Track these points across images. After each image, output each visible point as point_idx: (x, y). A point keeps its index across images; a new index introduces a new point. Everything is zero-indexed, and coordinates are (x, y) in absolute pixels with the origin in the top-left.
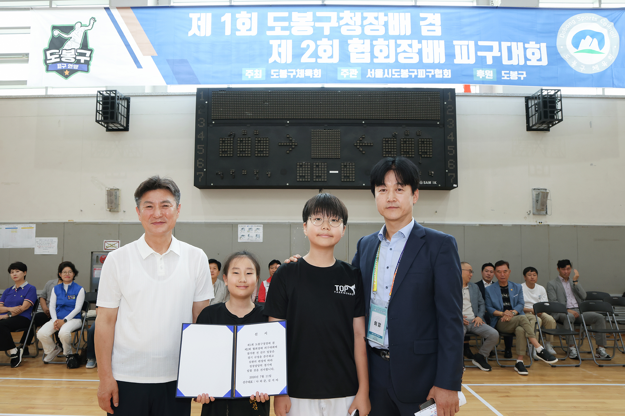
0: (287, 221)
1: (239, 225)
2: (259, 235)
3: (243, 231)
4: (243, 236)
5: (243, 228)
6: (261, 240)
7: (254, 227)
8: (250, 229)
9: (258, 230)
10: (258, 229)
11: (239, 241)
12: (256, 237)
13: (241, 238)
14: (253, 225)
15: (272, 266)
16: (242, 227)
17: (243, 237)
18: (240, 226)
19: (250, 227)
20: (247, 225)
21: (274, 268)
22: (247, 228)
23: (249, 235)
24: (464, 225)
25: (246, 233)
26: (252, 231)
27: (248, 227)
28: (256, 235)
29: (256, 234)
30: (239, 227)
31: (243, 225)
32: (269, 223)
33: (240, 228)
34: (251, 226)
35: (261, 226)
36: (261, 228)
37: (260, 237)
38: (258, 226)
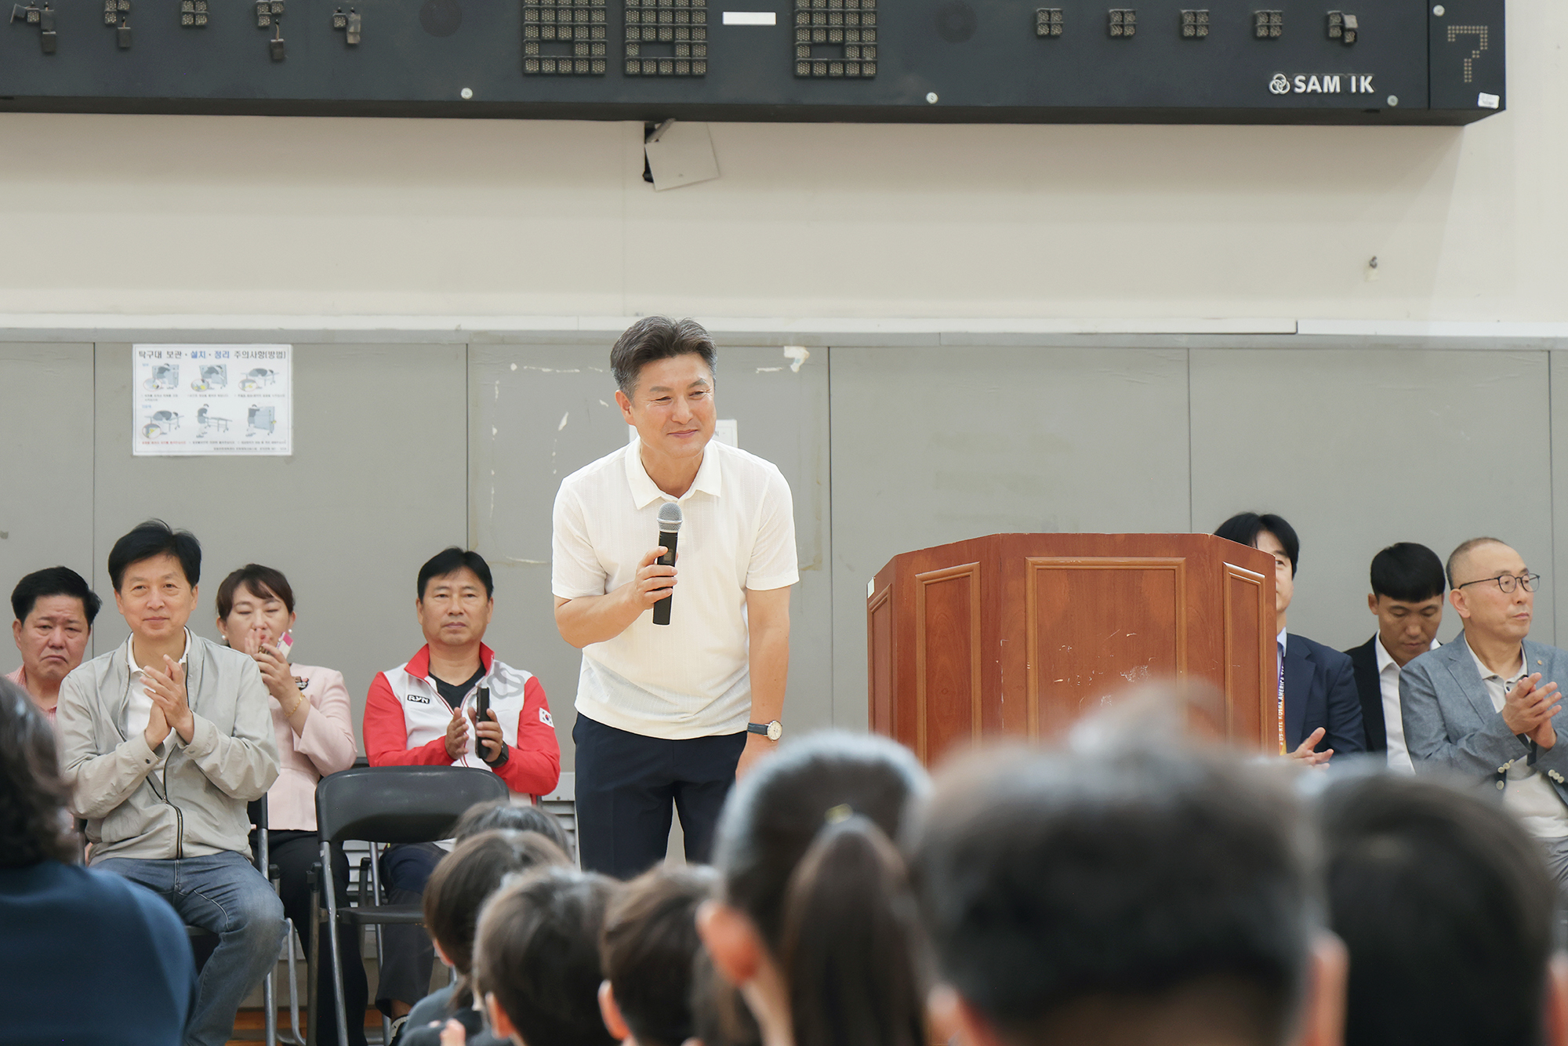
0: (447, 324)
1: (137, 349)
2: (271, 412)
3: (165, 382)
4: (165, 415)
5: (162, 371)
6: (280, 442)
7: (237, 362)
8: (211, 371)
9: (259, 379)
10: (262, 372)
11: (141, 448)
12: (250, 422)
13: (155, 433)
14: (232, 349)
15: (446, 583)
16: (161, 363)
17: (164, 424)
18: (142, 354)
19: (211, 361)
20: (187, 349)
21: (456, 596)
22: (189, 364)
23: (202, 412)
25: (185, 404)
26: (224, 383)
27: (200, 361)
28: (252, 413)
29: (248, 403)
30: (137, 359)
31: (164, 348)
32: (333, 332)
33: (143, 369)
34: (218, 355)
35: (280, 355)
36: (282, 367)
37: (272, 422)
38: (262, 354)
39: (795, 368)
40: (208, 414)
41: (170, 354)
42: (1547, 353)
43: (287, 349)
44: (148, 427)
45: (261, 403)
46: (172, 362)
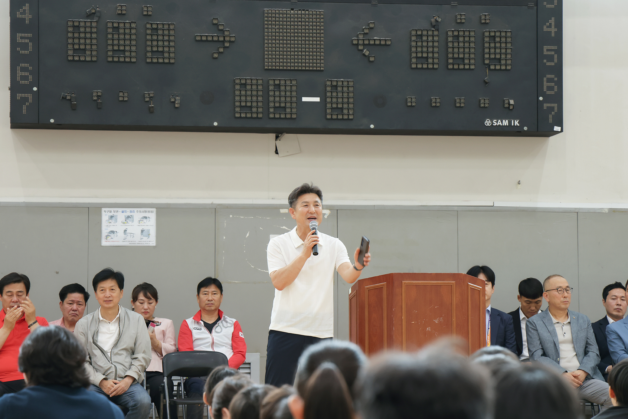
0: (209, 201)
1: (103, 209)
2: (148, 231)
3: (113, 221)
4: (113, 232)
5: (112, 217)
6: (152, 241)
7: (137, 214)
8: (128, 217)
9: (145, 220)
10: (146, 218)
11: (104, 243)
12: (141, 235)
13: (109, 238)
14: (136, 210)
15: (207, 290)
16: (111, 214)
17: (112, 235)
18: (105, 211)
19: (129, 214)
20: (120, 210)
21: (210, 294)
22: (121, 215)
23: (125, 231)
24: (577, 211)
25: (119, 228)
26: (133, 221)
27: (124, 214)
28: (142, 231)
29: (141, 228)
30: (103, 213)
31: (112, 209)
32: (170, 204)
33: (105, 216)
34: (131, 212)
35: (152, 212)
36: (152, 216)
37: (149, 235)
38: (145, 212)
39: (326, 217)
40: (127, 232)
41: (114, 211)
42: (577, 213)
43: (154, 210)
44: (107, 236)
45: (145, 228)
46: (115, 214)
